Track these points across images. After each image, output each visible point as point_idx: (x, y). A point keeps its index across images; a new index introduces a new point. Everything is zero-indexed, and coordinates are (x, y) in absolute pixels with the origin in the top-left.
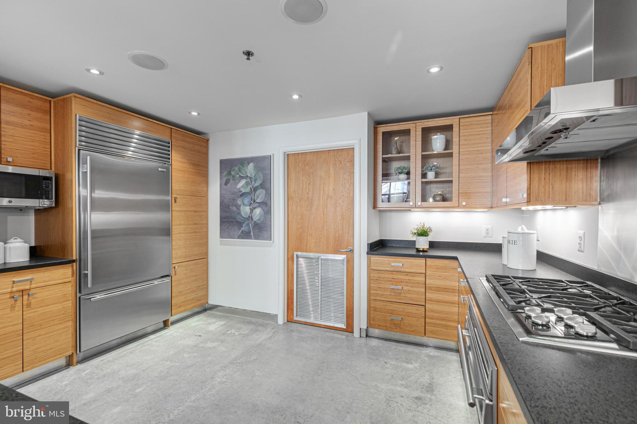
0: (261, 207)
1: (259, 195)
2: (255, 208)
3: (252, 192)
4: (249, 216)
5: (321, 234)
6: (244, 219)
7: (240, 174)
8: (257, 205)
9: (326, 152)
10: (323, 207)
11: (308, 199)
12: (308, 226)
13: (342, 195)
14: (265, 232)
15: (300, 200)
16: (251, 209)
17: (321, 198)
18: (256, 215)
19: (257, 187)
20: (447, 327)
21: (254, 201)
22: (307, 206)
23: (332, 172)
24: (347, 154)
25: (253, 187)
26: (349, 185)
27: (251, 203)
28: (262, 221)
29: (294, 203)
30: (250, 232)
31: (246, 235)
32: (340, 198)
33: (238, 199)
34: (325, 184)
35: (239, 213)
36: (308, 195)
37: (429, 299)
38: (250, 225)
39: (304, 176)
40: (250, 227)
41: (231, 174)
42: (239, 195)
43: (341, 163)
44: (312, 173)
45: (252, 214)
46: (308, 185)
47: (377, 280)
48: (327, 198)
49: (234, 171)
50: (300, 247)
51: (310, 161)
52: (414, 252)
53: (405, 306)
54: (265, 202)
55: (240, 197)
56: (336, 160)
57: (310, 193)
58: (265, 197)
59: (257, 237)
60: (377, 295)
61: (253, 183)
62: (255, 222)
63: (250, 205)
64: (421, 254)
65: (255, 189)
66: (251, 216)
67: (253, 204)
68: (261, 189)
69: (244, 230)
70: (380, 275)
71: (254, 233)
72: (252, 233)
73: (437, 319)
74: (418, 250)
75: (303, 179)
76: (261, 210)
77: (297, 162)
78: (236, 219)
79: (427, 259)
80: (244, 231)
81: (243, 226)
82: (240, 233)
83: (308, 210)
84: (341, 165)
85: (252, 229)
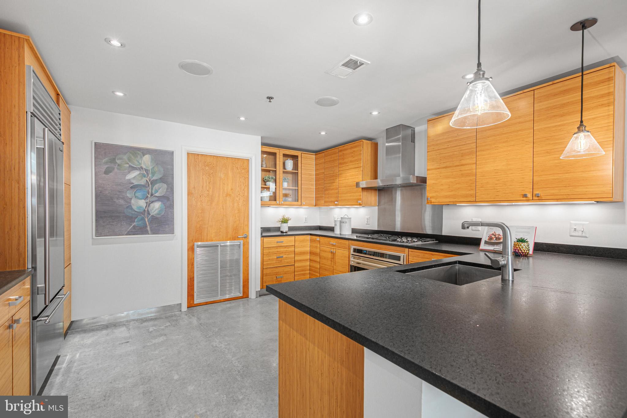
0: (162, 201)
1: (159, 189)
2: (153, 202)
3: (149, 185)
4: (145, 210)
5: (220, 225)
6: (136, 213)
7: (130, 163)
8: (156, 199)
9: (225, 158)
10: (223, 203)
11: (208, 195)
12: (209, 219)
13: (238, 194)
14: (167, 226)
15: (200, 196)
16: (147, 203)
17: (221, 196)
18: (154, 209)
19: (157, 180)
20: (305, 274)
21: (152, 195)
22: (208, 201)
23: (230, 174)
24: (242, 163)
25: (150, 180)
26: (244, 187)
27: (147, 197)
28: (163, 215)
29: (193, 199)
30: (146, 227)
31: (141, 230)
32: (237, 196)
33: (128, 192)
34: (224, 184)
35: (130, 207)
36: (208, 192)
37: (296, 260)
38: (146, 220)
39: (204, 175)
40: (146, 222)
41: (116, 163)
42: (130, 187)
43: (238, 169)
44: (212, 173)
45: (148, 208)
46: (208, 183)
47: (268, 254)
48: (226, 196)
49: (120, 159)
50: (201, 237)
51: (211, 163)
52: (279, 233)
53: (284, 268)
54: (167, 196)
55: (130, 189)
56: (234, 166)
57: (211, 190)
58: (167, 191)
59: (155, 232)
60: (268, 264)
61: (150, 175)
62: (152, 216)
63: (146, 198)
64: (285, 234)
65: (153, 183)
66: (148, 210)
67: (150, 198)
68: (162, 183)
69: (136, 225)
70: (270, 251)
71: (151, 228)
72: (148, 228)
73: (300, 271)
74: (282, 232)
75: (203, 178)
76: (161, 204)
77: (196, 162)
78: (124, 213)
79: (296, 236)
80: (137, 227)
81: (136, 221)
82: (130, 229)
83: (208, 205)
84: (238, 171)
85: (149, 223)
